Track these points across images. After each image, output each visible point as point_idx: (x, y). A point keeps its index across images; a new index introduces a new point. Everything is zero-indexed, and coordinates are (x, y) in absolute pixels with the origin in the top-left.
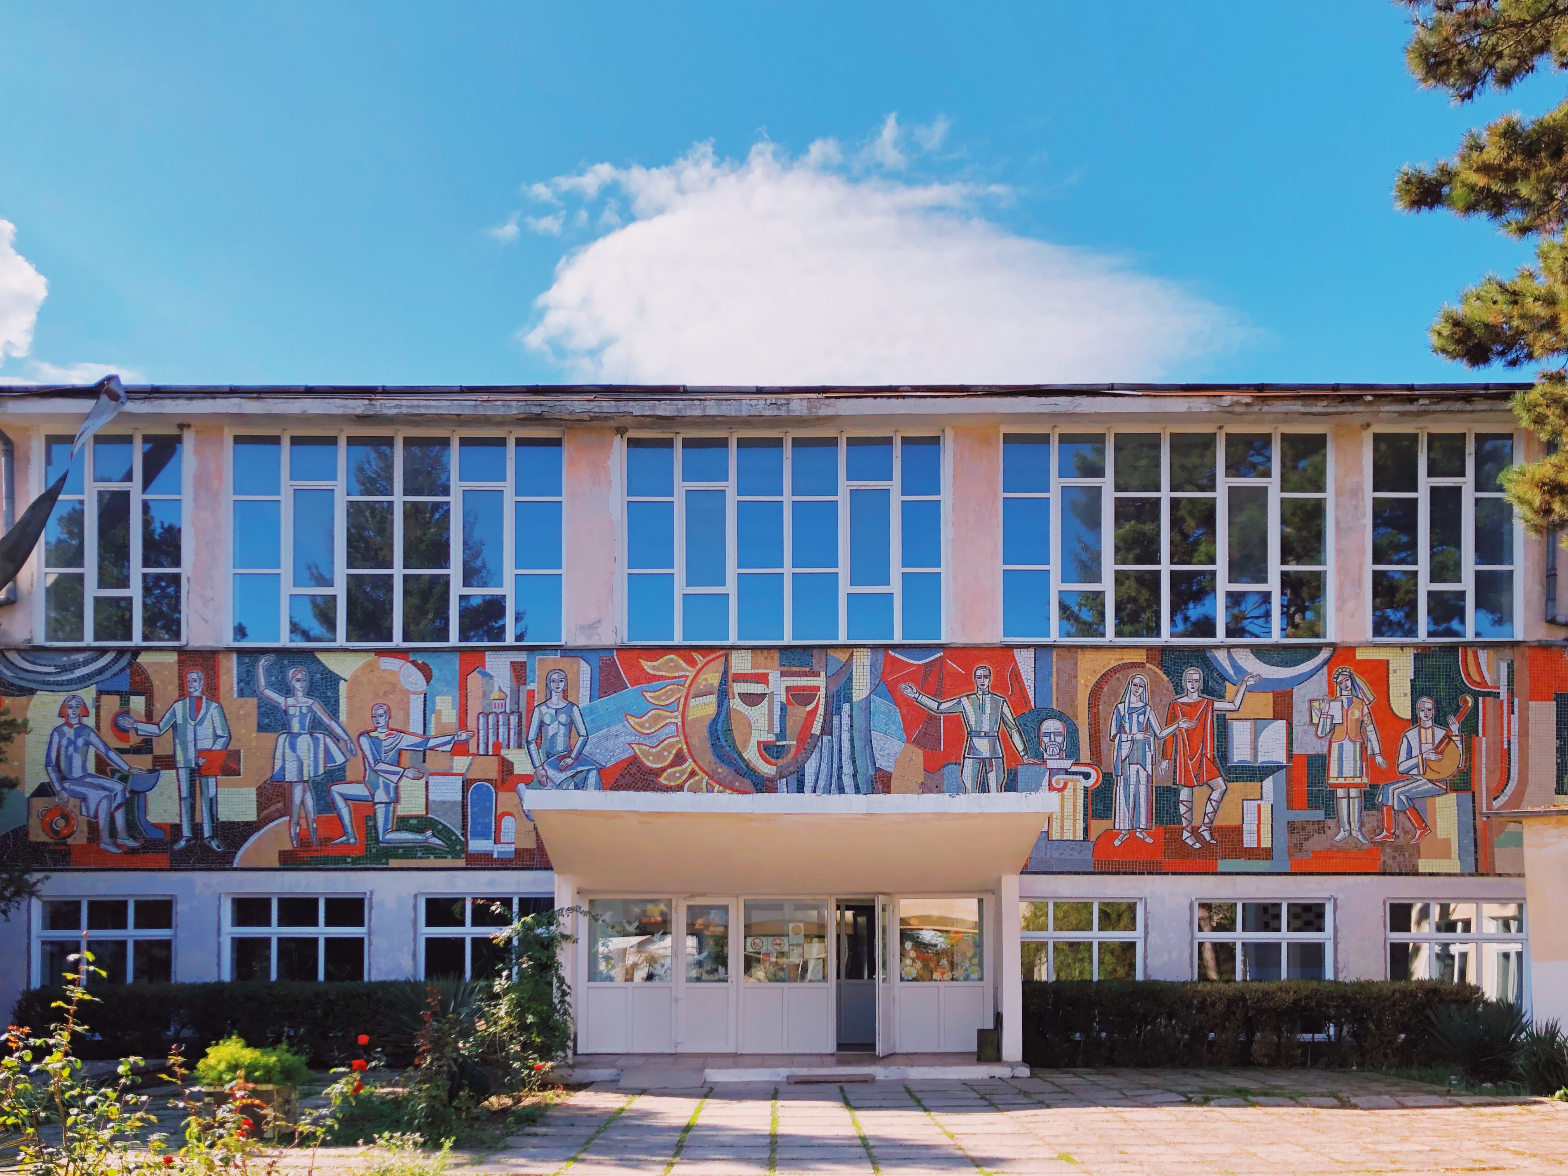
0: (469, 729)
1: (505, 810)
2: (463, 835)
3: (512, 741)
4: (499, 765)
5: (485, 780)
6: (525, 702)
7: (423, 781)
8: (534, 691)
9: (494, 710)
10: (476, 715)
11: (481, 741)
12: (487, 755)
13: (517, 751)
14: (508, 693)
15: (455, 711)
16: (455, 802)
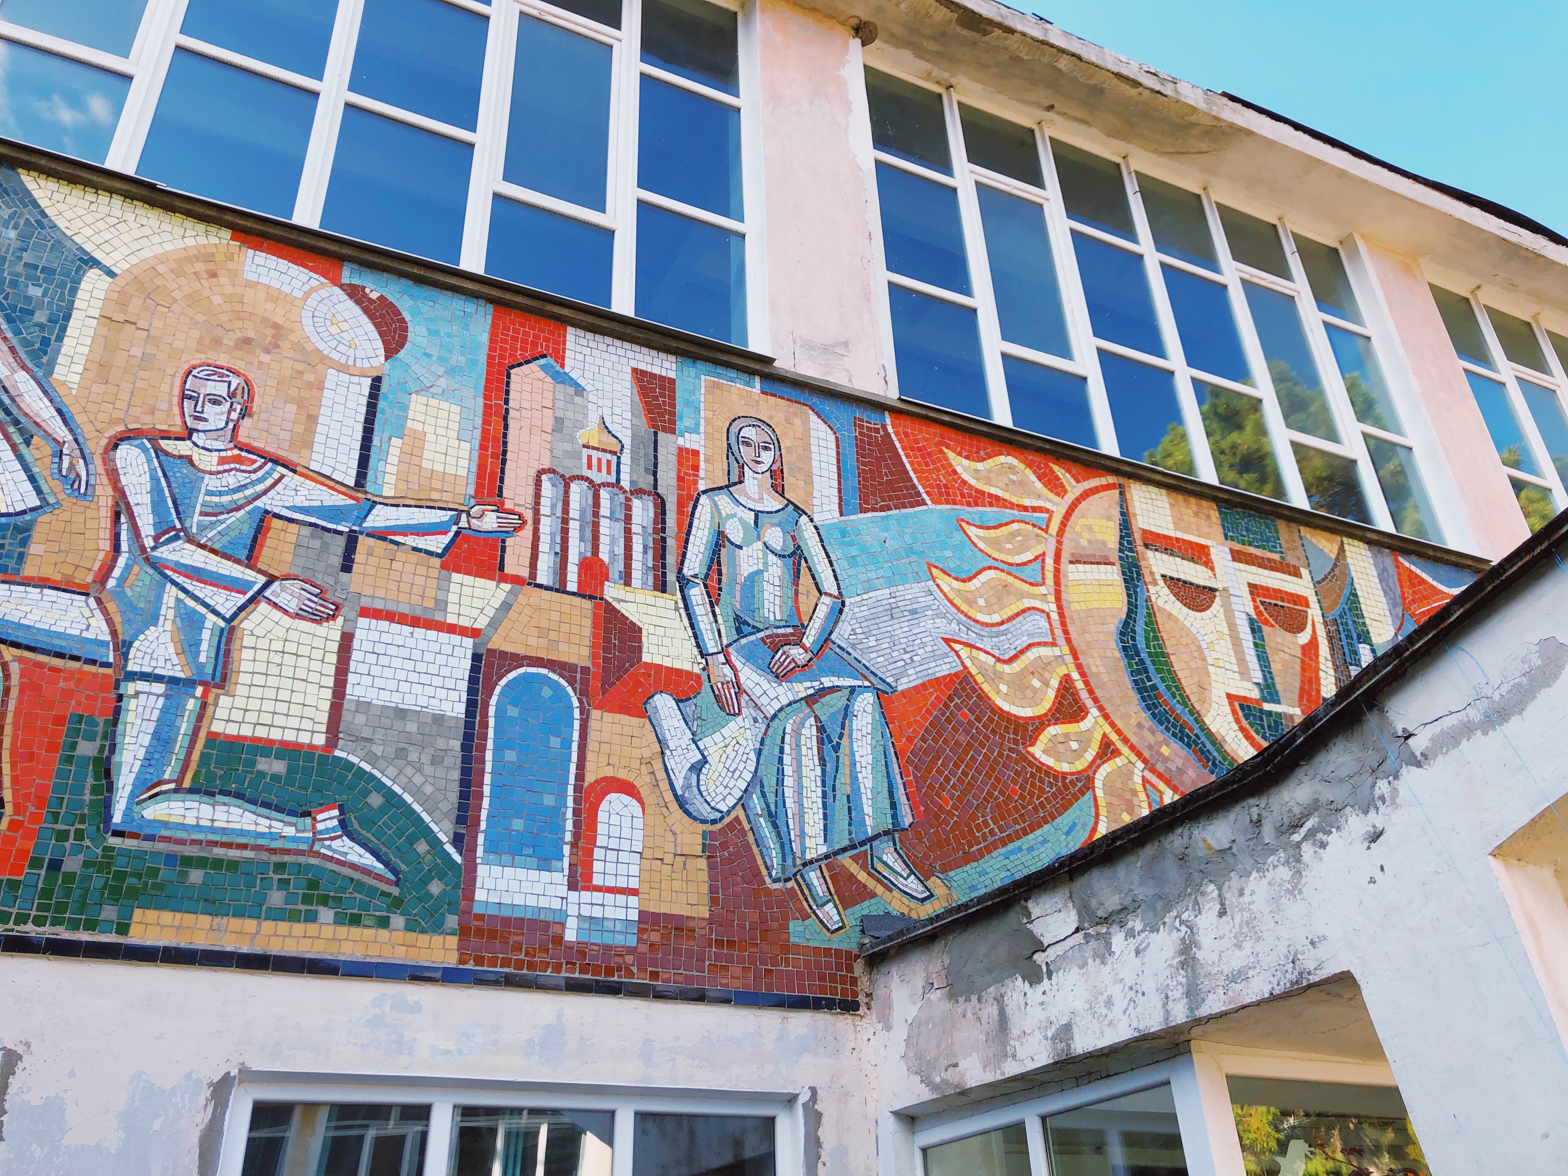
0: (508, 505)
1: (609, 772)
2: (457, 840)
3: (636, 565)
4: (595, 625)
5: (551, 665)
6: (674, 475)
7: (333, 630)
8: (696, 453)
9: (586, 473)
10: (533, 473)
11: (544, 547)
12: (561, 589)
13: (652, 597)
14: (627, 442)
15: (466, 446)
16: (439, 719)
